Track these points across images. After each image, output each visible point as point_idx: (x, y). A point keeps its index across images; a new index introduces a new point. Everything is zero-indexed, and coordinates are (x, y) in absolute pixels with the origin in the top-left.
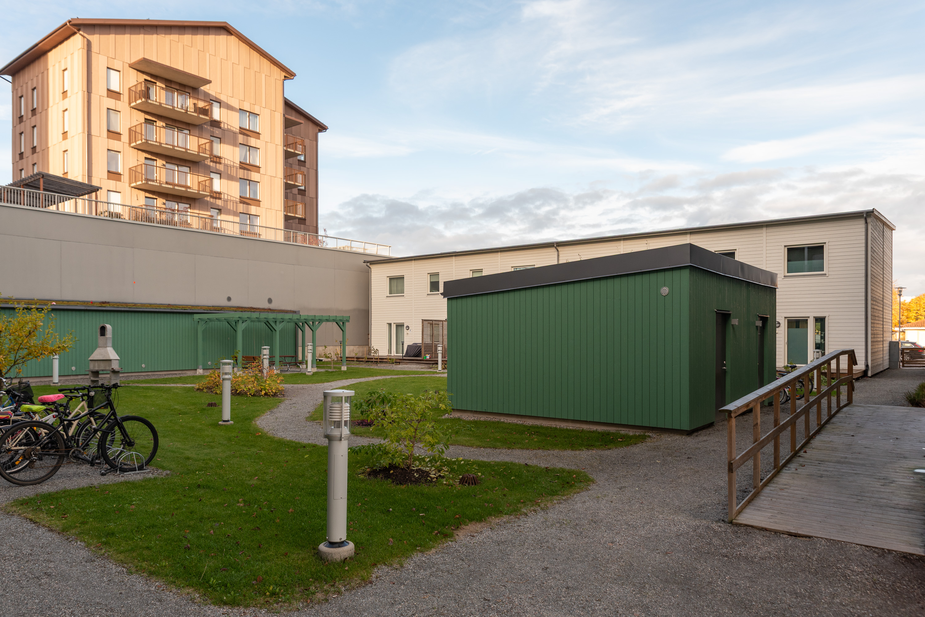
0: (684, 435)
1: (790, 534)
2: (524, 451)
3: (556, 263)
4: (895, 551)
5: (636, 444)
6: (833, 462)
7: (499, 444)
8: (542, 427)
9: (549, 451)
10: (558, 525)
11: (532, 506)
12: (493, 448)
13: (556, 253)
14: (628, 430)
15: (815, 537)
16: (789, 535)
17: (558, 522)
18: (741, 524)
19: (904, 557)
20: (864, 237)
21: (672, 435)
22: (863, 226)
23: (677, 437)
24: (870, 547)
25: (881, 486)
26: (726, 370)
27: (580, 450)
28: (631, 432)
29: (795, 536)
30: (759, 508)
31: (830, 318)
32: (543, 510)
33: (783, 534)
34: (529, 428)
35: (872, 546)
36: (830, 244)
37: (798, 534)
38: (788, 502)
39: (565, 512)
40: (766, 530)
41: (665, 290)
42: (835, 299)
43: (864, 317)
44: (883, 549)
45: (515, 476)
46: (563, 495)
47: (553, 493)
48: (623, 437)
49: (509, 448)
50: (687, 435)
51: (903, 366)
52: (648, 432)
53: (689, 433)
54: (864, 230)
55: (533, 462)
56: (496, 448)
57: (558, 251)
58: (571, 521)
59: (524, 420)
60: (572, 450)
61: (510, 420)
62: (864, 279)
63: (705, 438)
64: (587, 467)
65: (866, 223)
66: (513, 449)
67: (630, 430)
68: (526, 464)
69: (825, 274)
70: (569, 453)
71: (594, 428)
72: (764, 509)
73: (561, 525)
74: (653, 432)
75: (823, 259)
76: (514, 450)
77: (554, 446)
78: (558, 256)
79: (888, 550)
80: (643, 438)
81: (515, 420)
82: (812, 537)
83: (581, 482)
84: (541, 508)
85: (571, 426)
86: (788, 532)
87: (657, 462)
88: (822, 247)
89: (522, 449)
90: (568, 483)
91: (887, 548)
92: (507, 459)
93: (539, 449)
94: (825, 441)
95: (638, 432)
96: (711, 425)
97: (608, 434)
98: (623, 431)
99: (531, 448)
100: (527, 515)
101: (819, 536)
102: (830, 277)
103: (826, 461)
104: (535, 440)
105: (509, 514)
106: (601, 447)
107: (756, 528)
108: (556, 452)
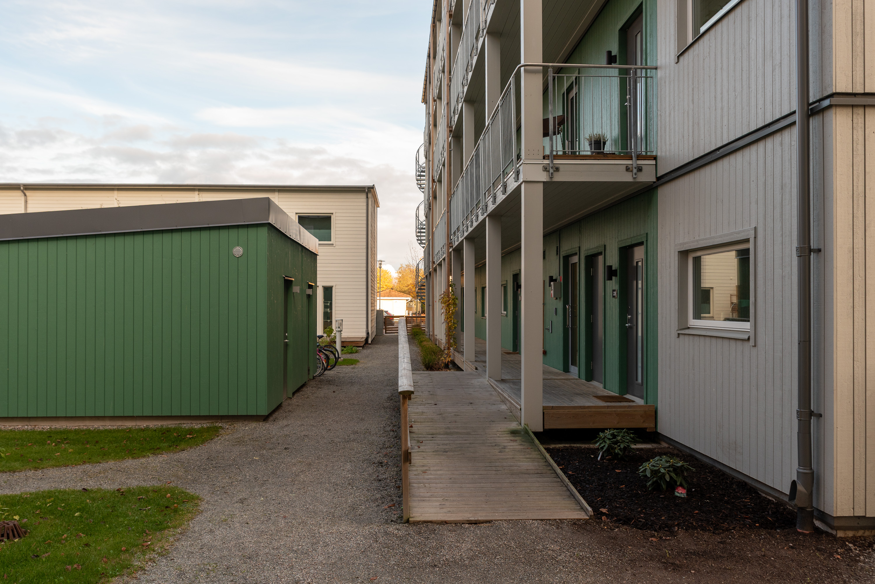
0: (260, 421)
1: (471, 523)
2: (63, 469)
3: (23, 212)
4: (566, 520)
5: (212, 439)
6: (442, 434)
7: (17, 464)
8: (69, 431)
9: (101, 465)
10: (203, 575)
11: (144, 553)
12: (10, 471)
13: (23, 198)
14: (189, 422)
15: (495, 520)
16: (469, 524)
17: (201, 570)
18: (419, 521)
19: (575, 524)
20: (365, 211)
21: (246, 423)
22: (365, 200)
23: (254, 425)
24: (544, 520)
25: (499, 453)
26: (288, 343)
27: (144, 457)
28: (197, 425)
29: (476, 524)
30: (422, 499)
31: (337, 287)
32: (163, 556)
33: (463, 523)
34: (50, 434)
35: (546, 518)
36: (337, 215)
37: (478, 520)
38: (441, 485)
39: (197, 552)
40: (446, 523)
41: (238, 251)
42: (341, 269)
43: (365, 287)
44: (555, 520)
45: (79, 510)
46: (175, 527)
47: (160, 527)
48: (191, 431)
49: (36, 469)
50: (264, 420)
51: (386, 333)
52: (217, 422)
53: (265, 418)
54: (365, 204)
55: (91, 484)
56: (14, 472)
57: (25, 195)
58: (216, 564)
59: (33, 423)
60: (133, 458)
61: (10, 426)
62: (365, 251)
63: (285, 422)
64: (172, 479)
65: (367, 197)
66: (43, 468)
67: (192, 422)
68: (84, 489)
69: (333, 244)
70: (129, 463)
71: (143, 424)
72: (427, 499)
73: (208, 574)
74: (223, 421)
75: (330, 229)
76: (45, 471)
77: (105, 455)
78: (26, 202)
79: (559, 519)
80: (215, 432)
81: (19, 426)
82: (492, 521)
83: (183, 502)
84: (158, 553)
85: (109, 425)
86: (468, 521)
87: (256, 460)
88: (329, 218)
89: (57, 466)
90: (167, 507)
91: (558, 518)
92: (45, 486)
93: (84, 463)
94: (418, 413)
95: (206, 424)
96: (279, 407)
97: (168, 430)
98: (186, 425)
99: (72, 464)
100: (145, 570)
101: (498, 519)
102: (337, 247)
103: (437, 434)
104: (70, 450)
105: (119, 575)
106: (172, 448)
107: (435, 523)
108: (111, 463)
